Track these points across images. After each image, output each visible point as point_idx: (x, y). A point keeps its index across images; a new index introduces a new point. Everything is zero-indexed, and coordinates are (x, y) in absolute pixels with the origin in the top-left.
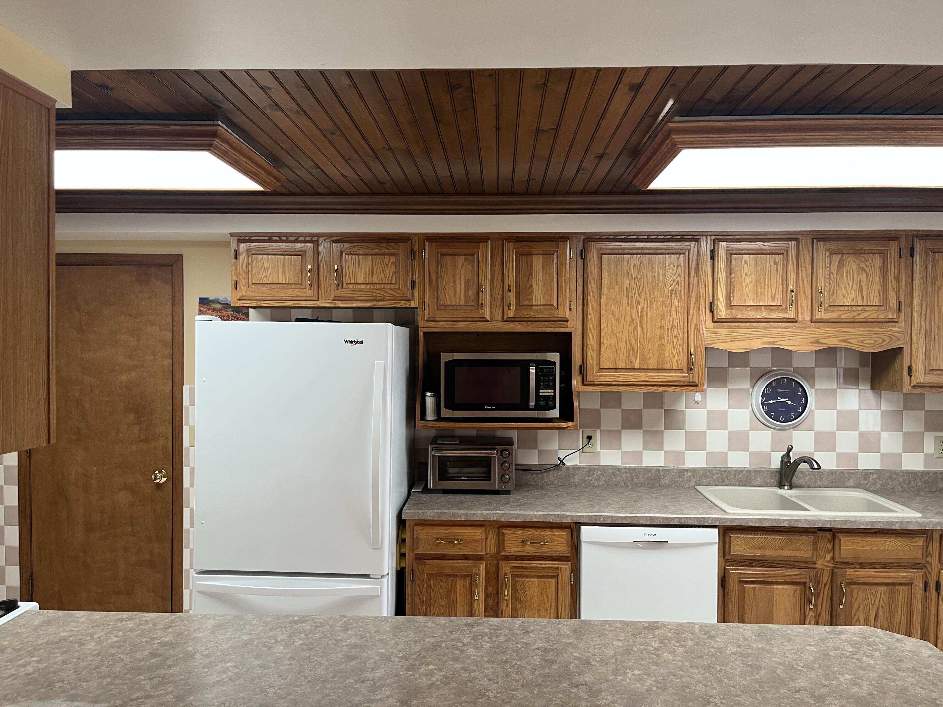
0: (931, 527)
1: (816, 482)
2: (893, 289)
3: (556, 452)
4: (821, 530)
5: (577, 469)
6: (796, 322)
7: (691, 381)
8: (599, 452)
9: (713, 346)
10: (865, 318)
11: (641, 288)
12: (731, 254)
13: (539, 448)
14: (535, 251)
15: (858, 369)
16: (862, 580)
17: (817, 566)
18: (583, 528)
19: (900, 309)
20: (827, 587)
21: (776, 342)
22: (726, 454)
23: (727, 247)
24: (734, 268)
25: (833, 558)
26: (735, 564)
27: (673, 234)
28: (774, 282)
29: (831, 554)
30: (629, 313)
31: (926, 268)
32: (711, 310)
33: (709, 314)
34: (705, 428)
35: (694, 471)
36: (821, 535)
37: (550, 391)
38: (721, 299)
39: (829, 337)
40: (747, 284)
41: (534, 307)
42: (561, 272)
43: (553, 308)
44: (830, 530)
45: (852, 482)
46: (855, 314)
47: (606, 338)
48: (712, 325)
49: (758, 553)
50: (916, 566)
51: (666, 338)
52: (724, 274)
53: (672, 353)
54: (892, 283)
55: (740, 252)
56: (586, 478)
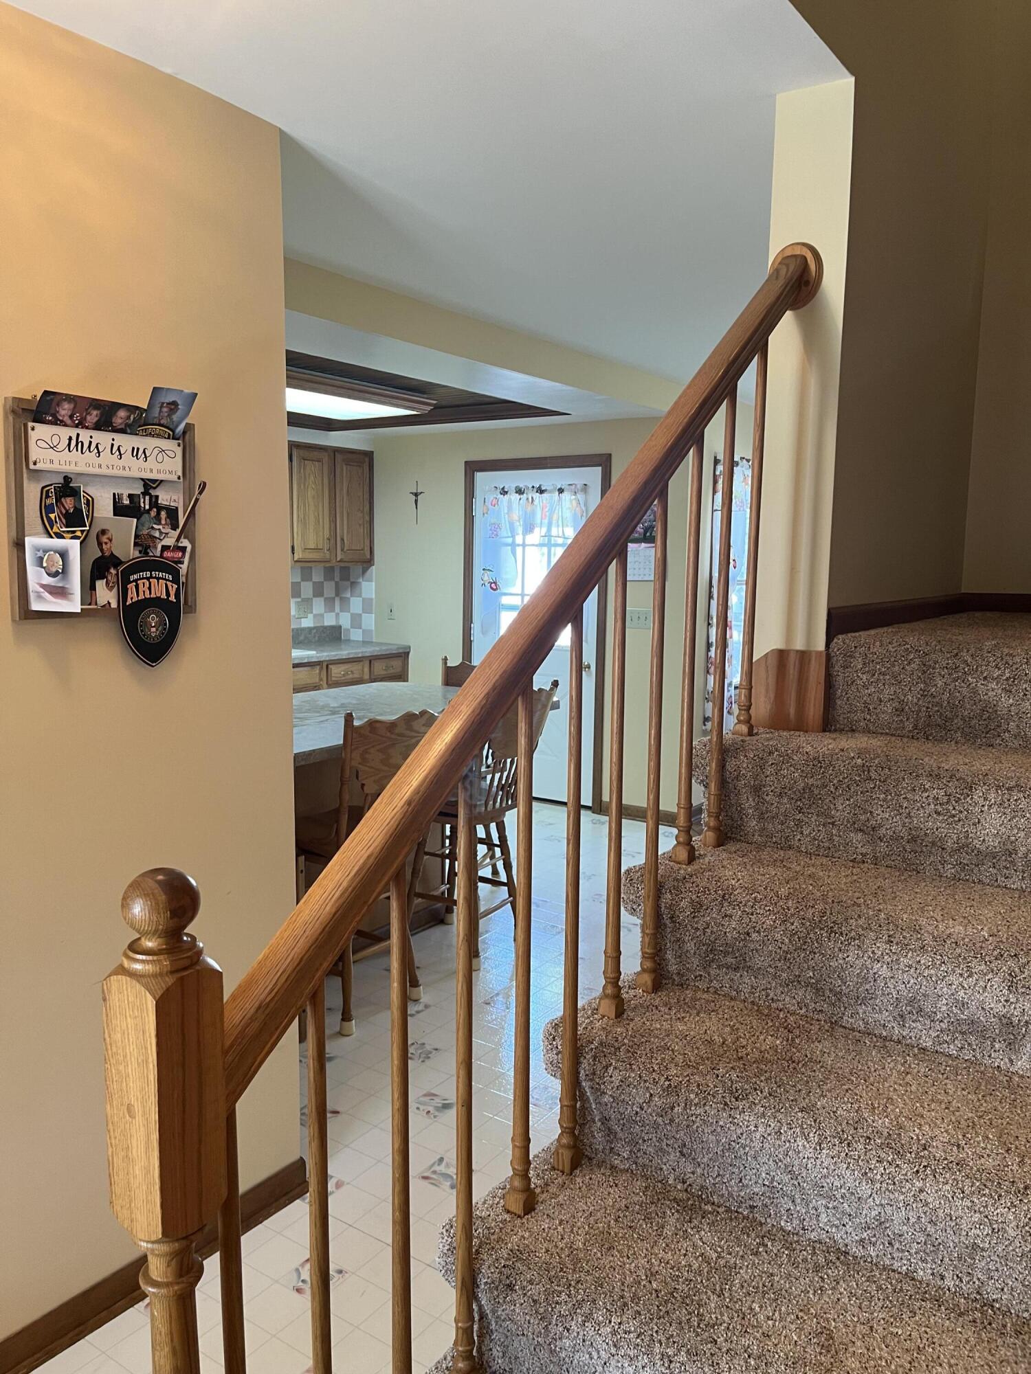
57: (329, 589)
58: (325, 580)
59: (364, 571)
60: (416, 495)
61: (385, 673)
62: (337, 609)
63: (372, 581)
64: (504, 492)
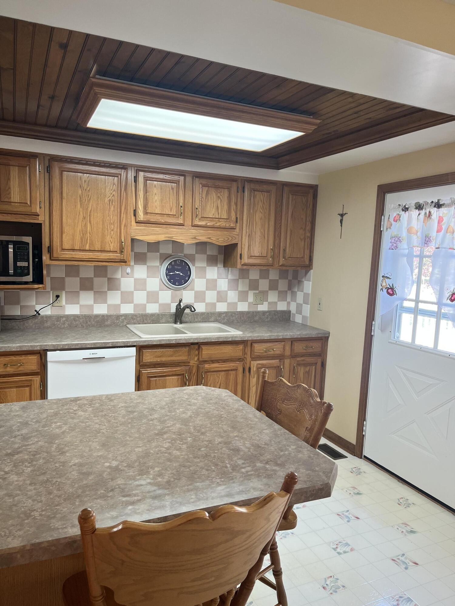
0: (246, 339)
1: (194, 319)
2: (234, 210)
3: (34, 306)
4: (193, 344)
5: (48, 317)
6: (184, 225)
7: (122, 259)
8: (64, 306)
9: (136, 237)
10: (219, 225)
11: (90, 197)
12: (147, 180)
13: (21, 304)
14: (11, 163)
15: (217, 256)
16: (212, 370)
17: (190, 364)
18: (49, 353)
19: (237, 222)
20: (195, 375)
21: (173, 237)
22: (145, 305)
23: (144, 175)
24: (148, 189)
25: (198, 359)
26: (145, 367)
27: (111, 163)
28: (171, 200)
29: (198, 357)
30: (81, 213)
31: (250, 199)
32: (135, 215)
33: (133, 218)
34: (132, 289)
35: (126, 316)
36: (192, 347)
37: (25, 263)
38: (141, 208)
39: (201, 236)
40: (156, 200)
41: (12, 204)
42: (32, 181)
43: (27, 205)
44: (197, 343)
45: (212, 319)
46: (214, 223)
47: (66, 229)
48: (135, 224)
49: (159, 360)
50: (239, 360)
51: (106, 231)
52: (142, 192)
53: (110, 241)
54: (233, 207)
55: (152, 179)
56: (56, 323)
57: (283, 285)
58: (280, 278)
59: (307, 273)
60: (342, 215)
61: (305, 351)
62: (289, 299)
63: (310, 281)
64: (405, 209)
